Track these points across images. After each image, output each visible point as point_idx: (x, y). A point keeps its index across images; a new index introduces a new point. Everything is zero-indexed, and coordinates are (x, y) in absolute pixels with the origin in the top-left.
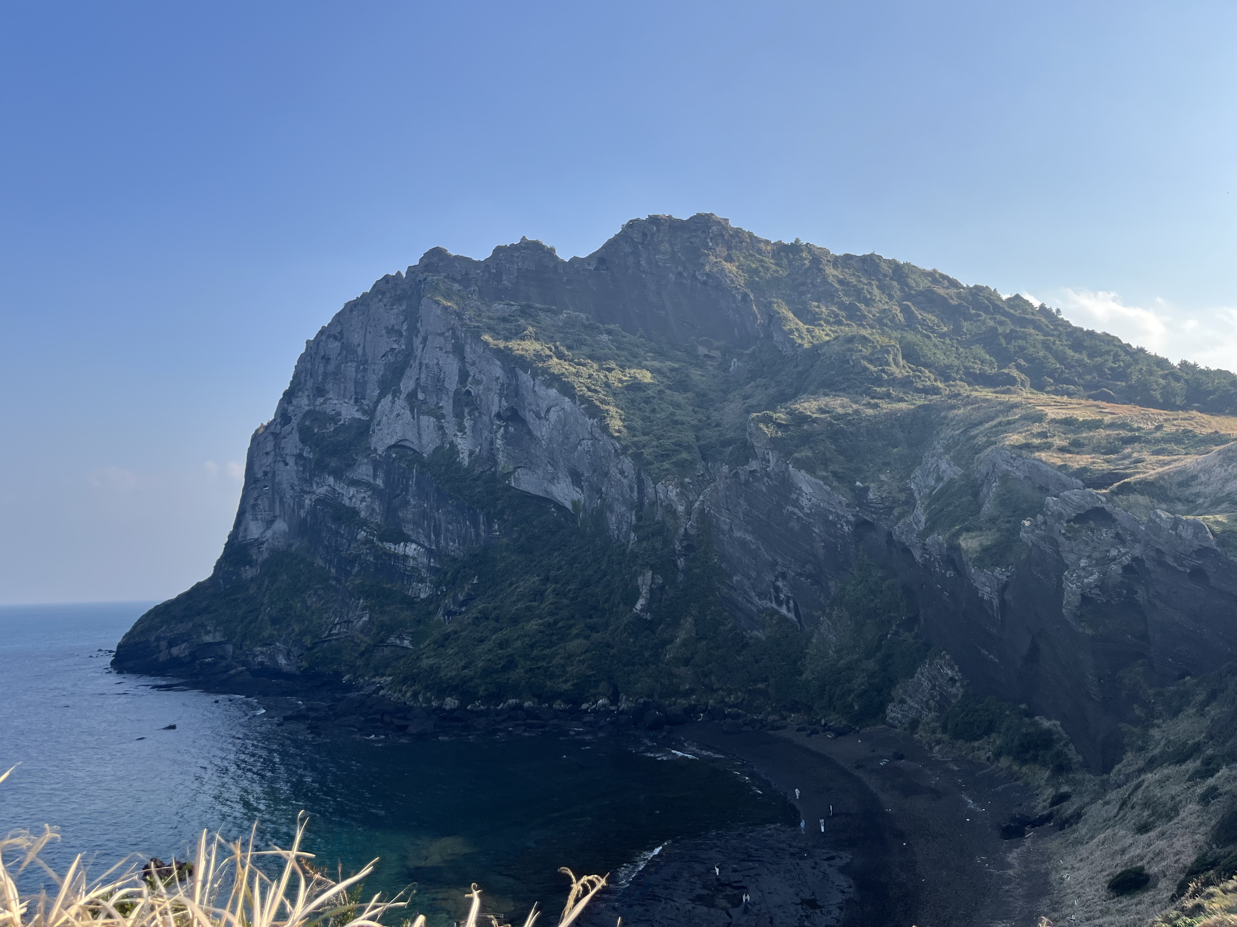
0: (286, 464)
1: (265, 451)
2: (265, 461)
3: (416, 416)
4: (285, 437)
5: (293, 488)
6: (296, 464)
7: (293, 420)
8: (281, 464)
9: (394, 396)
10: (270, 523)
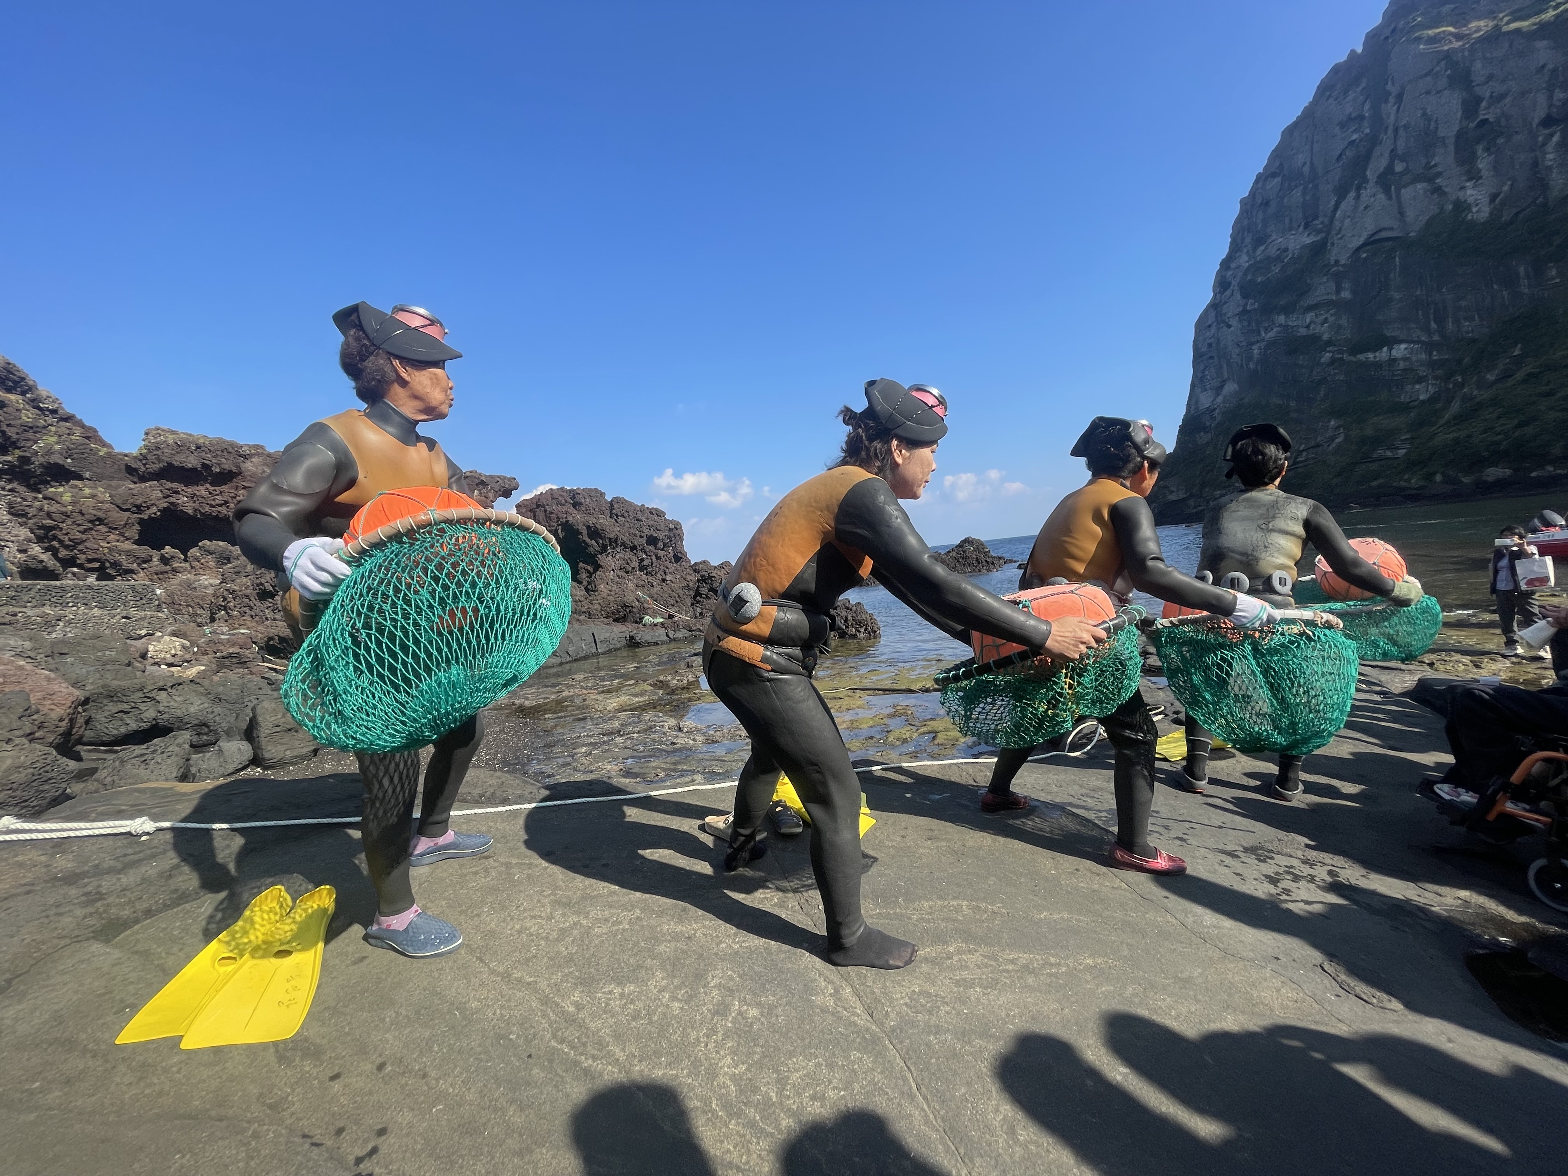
0: (1229, 326)
1: (1207, 324)
2: (1208, 333)
3: (1394, 195)
4: (1226, 303)
5: (1238, 345)
6: (1240, 321)
7: (1233, 283)
8: (1225, 328)
9: (1359, 189)
10: (1219, 389)
